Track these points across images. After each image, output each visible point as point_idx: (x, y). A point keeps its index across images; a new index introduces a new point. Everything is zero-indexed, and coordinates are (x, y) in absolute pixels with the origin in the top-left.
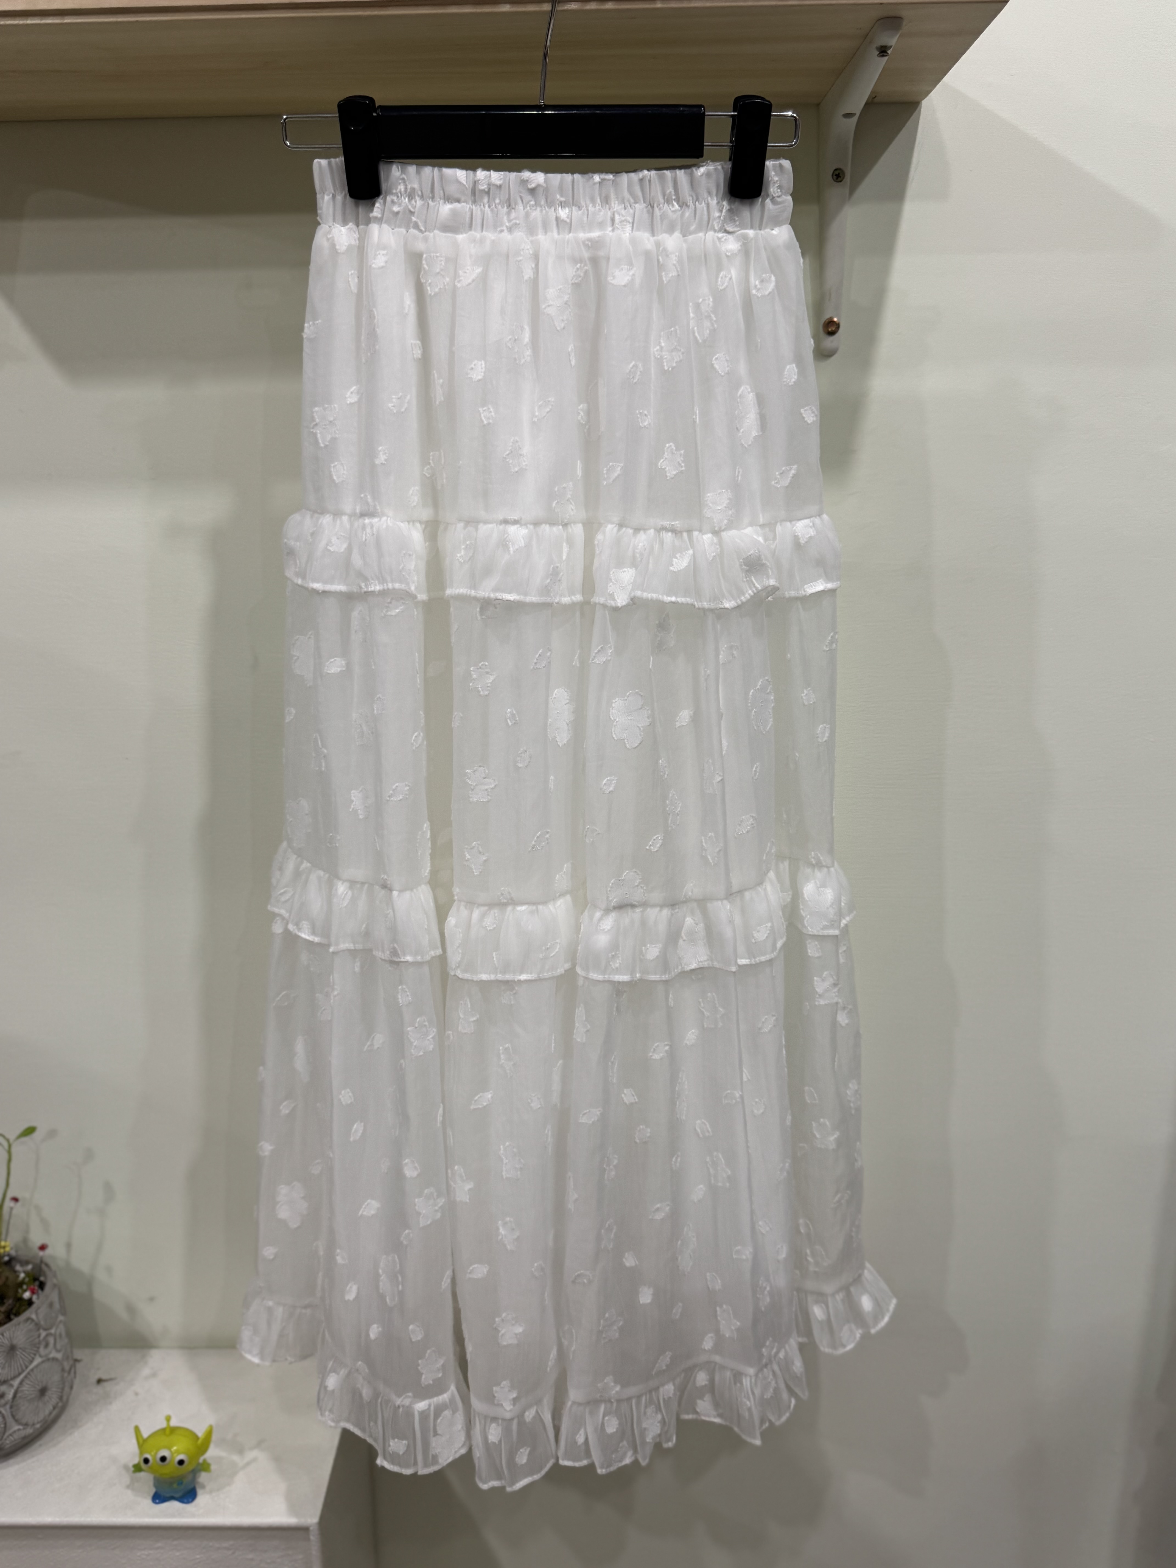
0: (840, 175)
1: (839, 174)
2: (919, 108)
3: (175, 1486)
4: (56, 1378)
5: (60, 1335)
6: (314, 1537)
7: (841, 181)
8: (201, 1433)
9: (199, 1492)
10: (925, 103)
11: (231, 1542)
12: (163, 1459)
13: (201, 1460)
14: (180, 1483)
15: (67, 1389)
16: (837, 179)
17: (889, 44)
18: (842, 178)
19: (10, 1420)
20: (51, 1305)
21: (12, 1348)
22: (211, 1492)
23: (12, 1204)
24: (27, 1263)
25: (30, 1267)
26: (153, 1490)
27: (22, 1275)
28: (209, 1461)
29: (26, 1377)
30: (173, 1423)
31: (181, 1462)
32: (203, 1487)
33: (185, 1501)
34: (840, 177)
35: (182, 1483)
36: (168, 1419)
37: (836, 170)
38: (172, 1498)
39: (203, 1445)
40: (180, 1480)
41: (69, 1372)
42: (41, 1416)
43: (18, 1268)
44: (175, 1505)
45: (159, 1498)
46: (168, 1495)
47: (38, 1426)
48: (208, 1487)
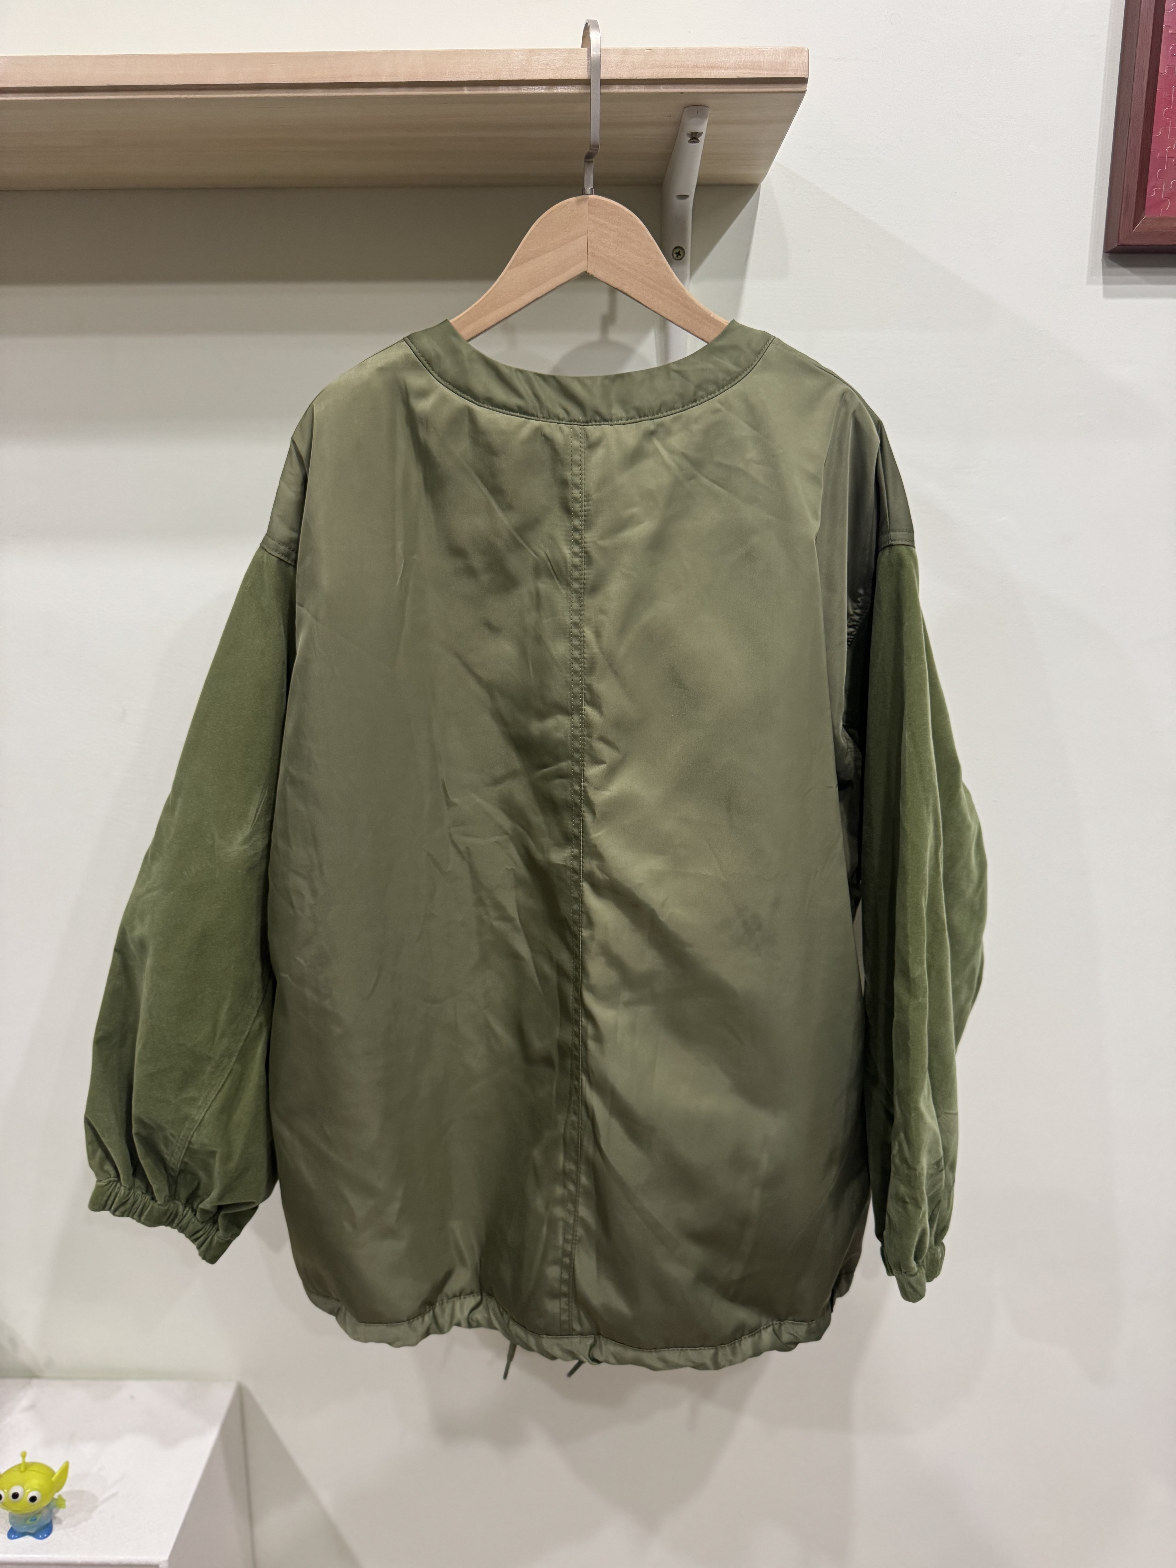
0: (681, 253)
1: (679, 252)
2: (758, 190)
3: (28, 1522)
7: (681, 259)
8: (57, 1469)
9: (55, 1527)
10: (763, 185)
12: (15, 1496)
13: (56, 1496)
16: (677, 256)
17: (699, 131)
18: (682, 255)
22: (67, 1527)
28: (64, 1497)
30: (28, 1459)
31: (33, 1499)
32: (60, 1522)
33: (41, 1536)
34: (680, 255)
35: (35, 1519)
36: (24, 1455)
37: (676, 248)
38: (28, 1534)
39: (59, 1481)
40: (33, 1517)
44: (29, 1539)
45: (13, 1534)
46: (22, 1531)
48: (64, 1523)
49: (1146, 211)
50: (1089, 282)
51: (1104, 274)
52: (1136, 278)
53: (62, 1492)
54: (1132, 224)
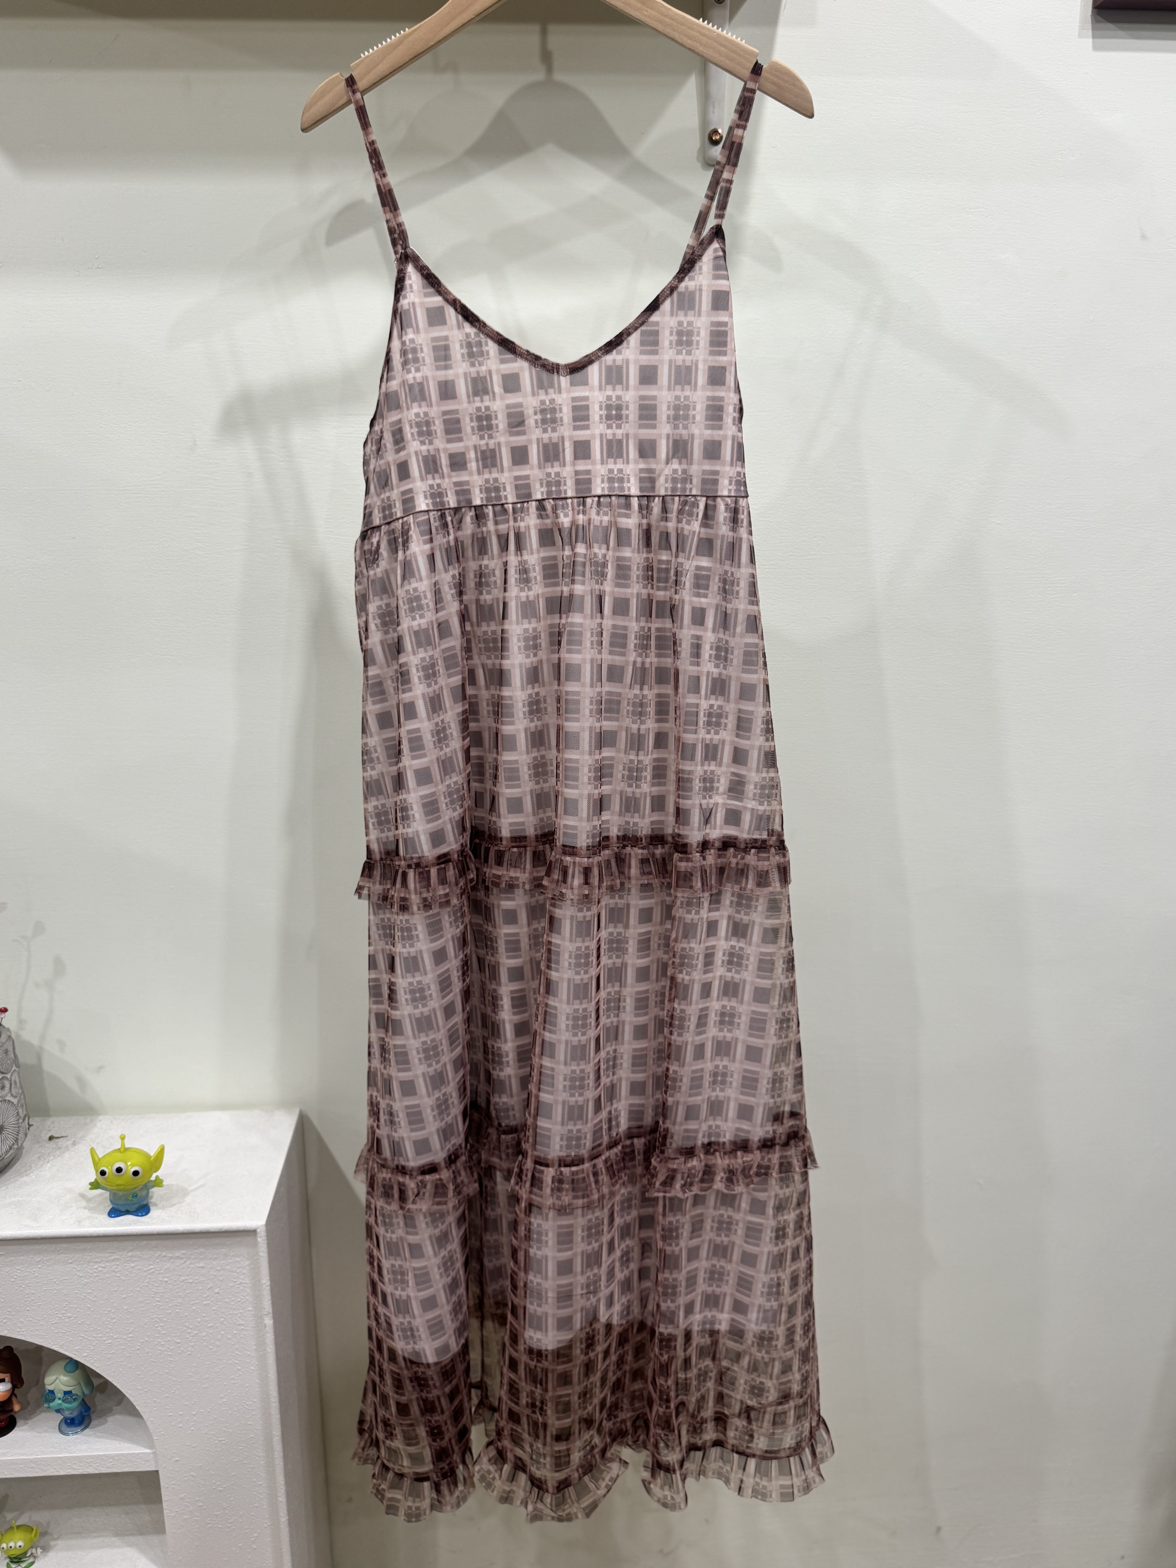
3: (130, 1198)
4: (12, 1120)
6: (262, 1239)
7: (722, 5)
8: (152, 1153)
9: (152, 1208)
12: (119, 1170)
13: (153, 1178)
14: (135, 1196)
15: (21, 1135)
16: (719, 3)
20: (6, 1052)
22: (163, 1208)
26: (110, 1207)
30: (127, 1146)
31: (136, 1173)
32: (156, 1205)
33: (140, 1215)
36: (123, 1138)
38: (127, 1212)
39: (156, 1162)
40: (134, 1193)
41: (24, 1120)
44: (130, 1218)
45: (115, 1213)
46: (123, 1209)
48: (160, 1206)
50: (1080, 36)
51: (1093, 29)
52: (1121, 33)
53: (159, 1173)
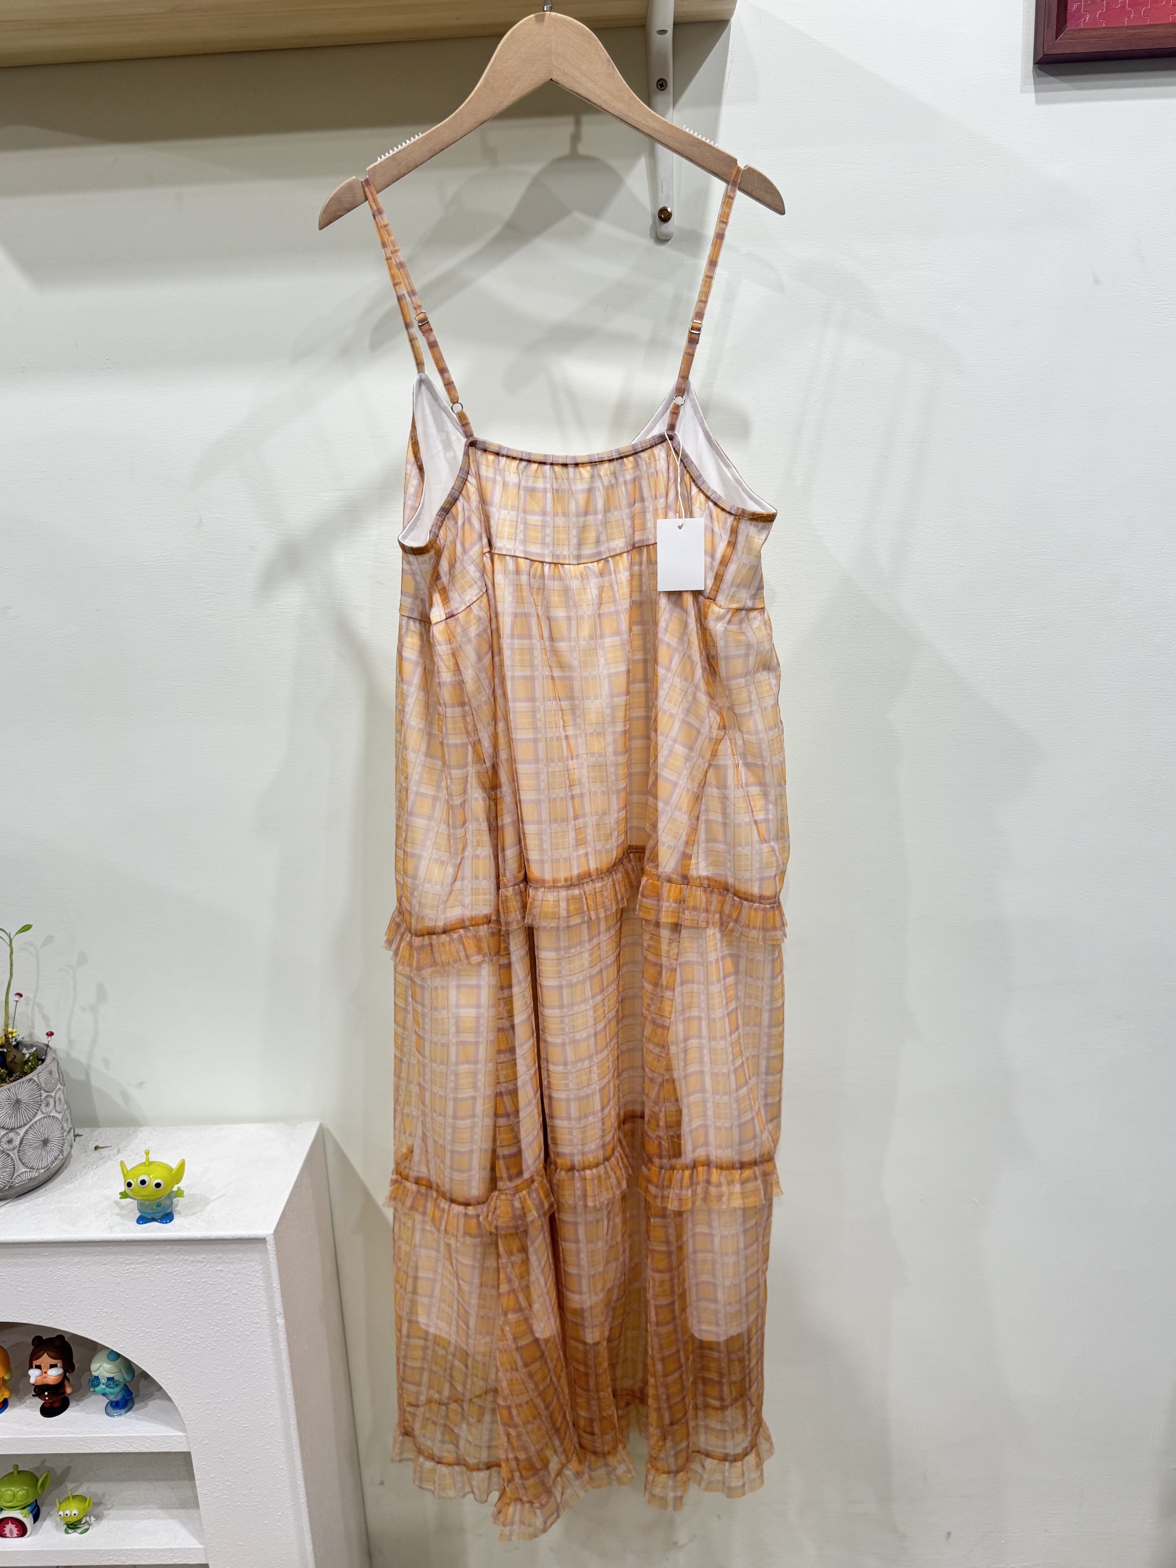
0: (664, 85)
1: (663, 83)
2: (729, 24)
3: (154, 1207)
4: (57, 1134)
5: (60, 1100)
6: (271, 1246)
7: (664, 90)
8: (174, 1165)
9: (175, 1216)
10: (733, 20)
11: (204, 1256)
12: (143, 1182)
14: (159, 1205)
15: (66, 1147)
16: (661, 87)
18: (665, 87)
19: (18, 1163)
20: (51, 1072)
21: (18, 1101)
22: (185, 1216)
23: (17, 998)
24: (32, 1046)
25: (34, 1049)
26: (138, 1215)
27: (27, 1056)
28: (182, 1189)
29: (30, 1128)
30: (152, 1159)
31: (158, 1185)
32: (180, 1213)
33: (164, 1221)
36: (147, 1153)
37: (660, 80)
38: (153, 1220)
39: (177, 1175)
40: (158, 1202)
41: (69, 1132)
42: (45, 1164)
43: (24, 1051)
44: (155, 1225)
45: (142, 1220)
46: (150, 1217)
47: (42, 1171)
48: (183, 1214)
49: (1068, 24)
50: (1022, 92)
51: (1035, 84)
52: (1064, 85)
53: (180, 1185)
54: (1054, 34)
